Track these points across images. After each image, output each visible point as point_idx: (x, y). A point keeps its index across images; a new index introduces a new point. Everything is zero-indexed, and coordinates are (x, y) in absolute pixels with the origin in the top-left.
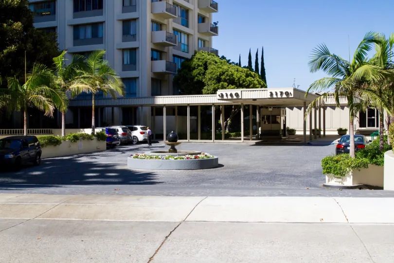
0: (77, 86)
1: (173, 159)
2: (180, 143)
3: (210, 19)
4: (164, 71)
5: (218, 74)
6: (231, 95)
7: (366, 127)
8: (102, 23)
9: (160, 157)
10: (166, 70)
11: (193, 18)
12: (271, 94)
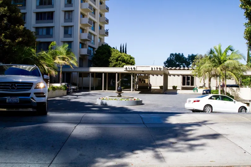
0: (58, 61)
1: (124, 100)
2: (123, 92)
3: (104, 27)
4: (86, 54)
5: (117, 57)
6: (131, 68)
7: (185, 85)
8: (52, 27)
9: (117, 99)
10: (87, 53)
11: (97, 27)
12: (152, 69)
